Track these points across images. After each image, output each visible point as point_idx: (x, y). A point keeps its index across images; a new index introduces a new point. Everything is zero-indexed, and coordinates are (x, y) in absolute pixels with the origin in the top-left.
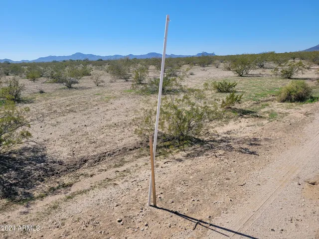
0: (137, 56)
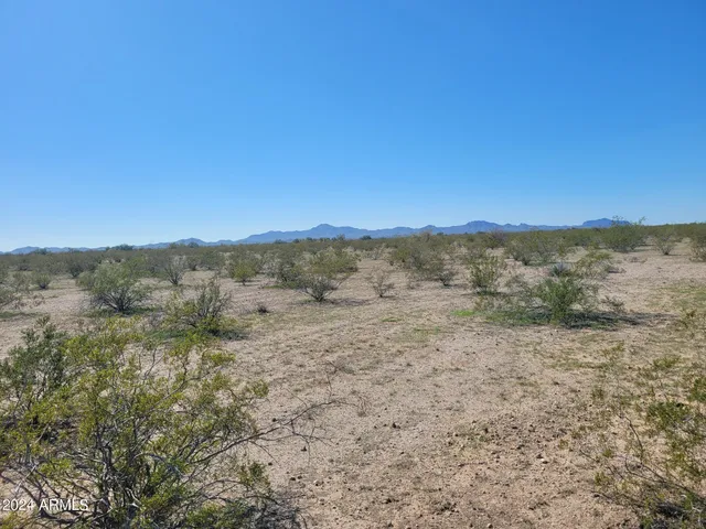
0: (443, 228)
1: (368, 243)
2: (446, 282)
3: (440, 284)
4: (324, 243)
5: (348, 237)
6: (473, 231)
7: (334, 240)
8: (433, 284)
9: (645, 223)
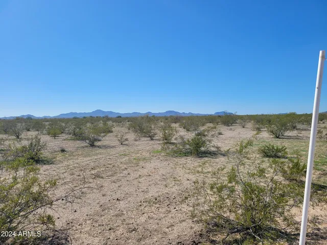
1: (120, 119)
2: (151, 137)
3: (149, 139)
4: (98, 119)
5: (110, 116)
6: (168, 115)
7: (104, 117)
8: (146, 139)
9: (237, 114)
